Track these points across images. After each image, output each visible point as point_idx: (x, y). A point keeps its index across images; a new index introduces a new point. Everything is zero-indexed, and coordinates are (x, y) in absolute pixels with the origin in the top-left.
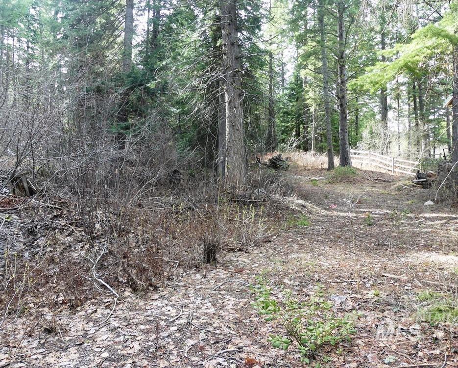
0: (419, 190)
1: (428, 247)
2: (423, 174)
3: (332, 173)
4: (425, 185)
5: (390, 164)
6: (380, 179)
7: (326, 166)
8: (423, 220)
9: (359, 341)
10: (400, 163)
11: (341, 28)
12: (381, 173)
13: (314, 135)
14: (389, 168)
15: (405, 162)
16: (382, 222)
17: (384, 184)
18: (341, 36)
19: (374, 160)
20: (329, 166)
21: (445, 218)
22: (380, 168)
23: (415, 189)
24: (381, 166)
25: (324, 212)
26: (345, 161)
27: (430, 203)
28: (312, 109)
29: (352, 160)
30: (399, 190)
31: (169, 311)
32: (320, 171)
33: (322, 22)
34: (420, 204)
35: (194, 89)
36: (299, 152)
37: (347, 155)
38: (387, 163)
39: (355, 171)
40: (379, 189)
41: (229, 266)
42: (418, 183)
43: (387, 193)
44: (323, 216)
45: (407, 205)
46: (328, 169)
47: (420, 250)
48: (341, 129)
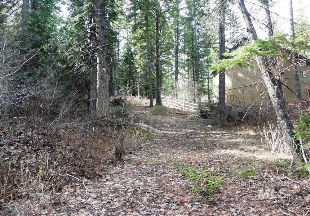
0: (202, 119)
1: (222, 147)
2: (203, 111)
3: (153, 109)
4: (205, 117)
5: (182, 105)
6: (179, 113)
7: (149, 105)
8: (211, 134)
9: (221, 188)
10: (187, 104)
11: (157, 24)
12: (178, 110)
13: (140, 86)
14: (182, 107)
15: (189, 104)
16: (193, 136)
17: (183, 116)
18: (157, 29)
19: (173, 102)
20: (150, 105)
21: (220, 133)
22: (177, 107)
23: (200, 118)
24: (178, 106)
25: (159, 132)
26: (159, 102)
27: (210, 126)
28: (139, 70)
29: (162, 102)
30: (192, 119)
31: (119, 186)
32: (145, 107)
33: (147, 19)
34: (205, 127)
35: (76, 54)
36: (131, 96)
37: (160, 99)
38: (181, 104)
39: (165, 108)
40: (180, 119)
41: (131, 162)
42: (201, 116)
43: (186, 121)
44: (160, 133)
45: (199, 127)
46: (150, 107)
47: (220, 149)
48: (157, 84)
